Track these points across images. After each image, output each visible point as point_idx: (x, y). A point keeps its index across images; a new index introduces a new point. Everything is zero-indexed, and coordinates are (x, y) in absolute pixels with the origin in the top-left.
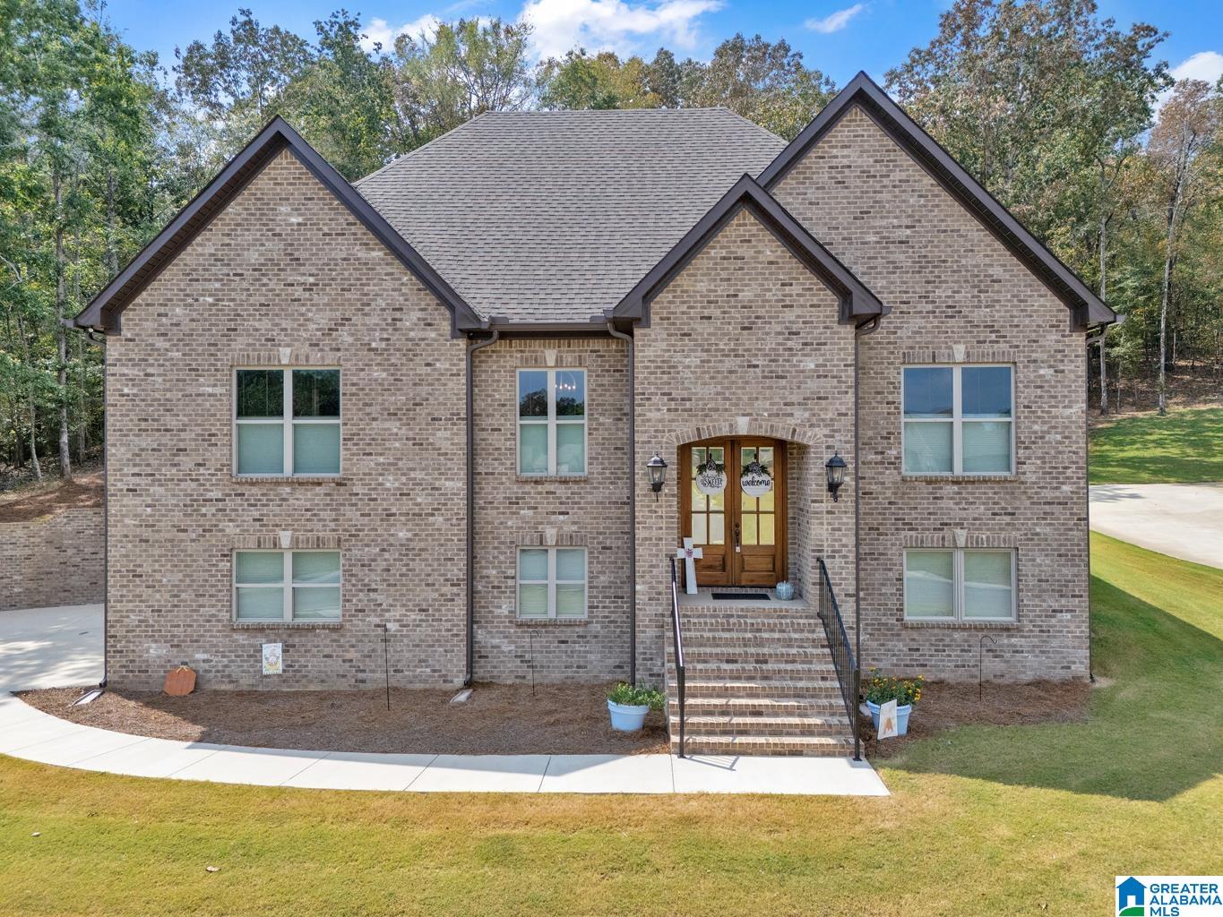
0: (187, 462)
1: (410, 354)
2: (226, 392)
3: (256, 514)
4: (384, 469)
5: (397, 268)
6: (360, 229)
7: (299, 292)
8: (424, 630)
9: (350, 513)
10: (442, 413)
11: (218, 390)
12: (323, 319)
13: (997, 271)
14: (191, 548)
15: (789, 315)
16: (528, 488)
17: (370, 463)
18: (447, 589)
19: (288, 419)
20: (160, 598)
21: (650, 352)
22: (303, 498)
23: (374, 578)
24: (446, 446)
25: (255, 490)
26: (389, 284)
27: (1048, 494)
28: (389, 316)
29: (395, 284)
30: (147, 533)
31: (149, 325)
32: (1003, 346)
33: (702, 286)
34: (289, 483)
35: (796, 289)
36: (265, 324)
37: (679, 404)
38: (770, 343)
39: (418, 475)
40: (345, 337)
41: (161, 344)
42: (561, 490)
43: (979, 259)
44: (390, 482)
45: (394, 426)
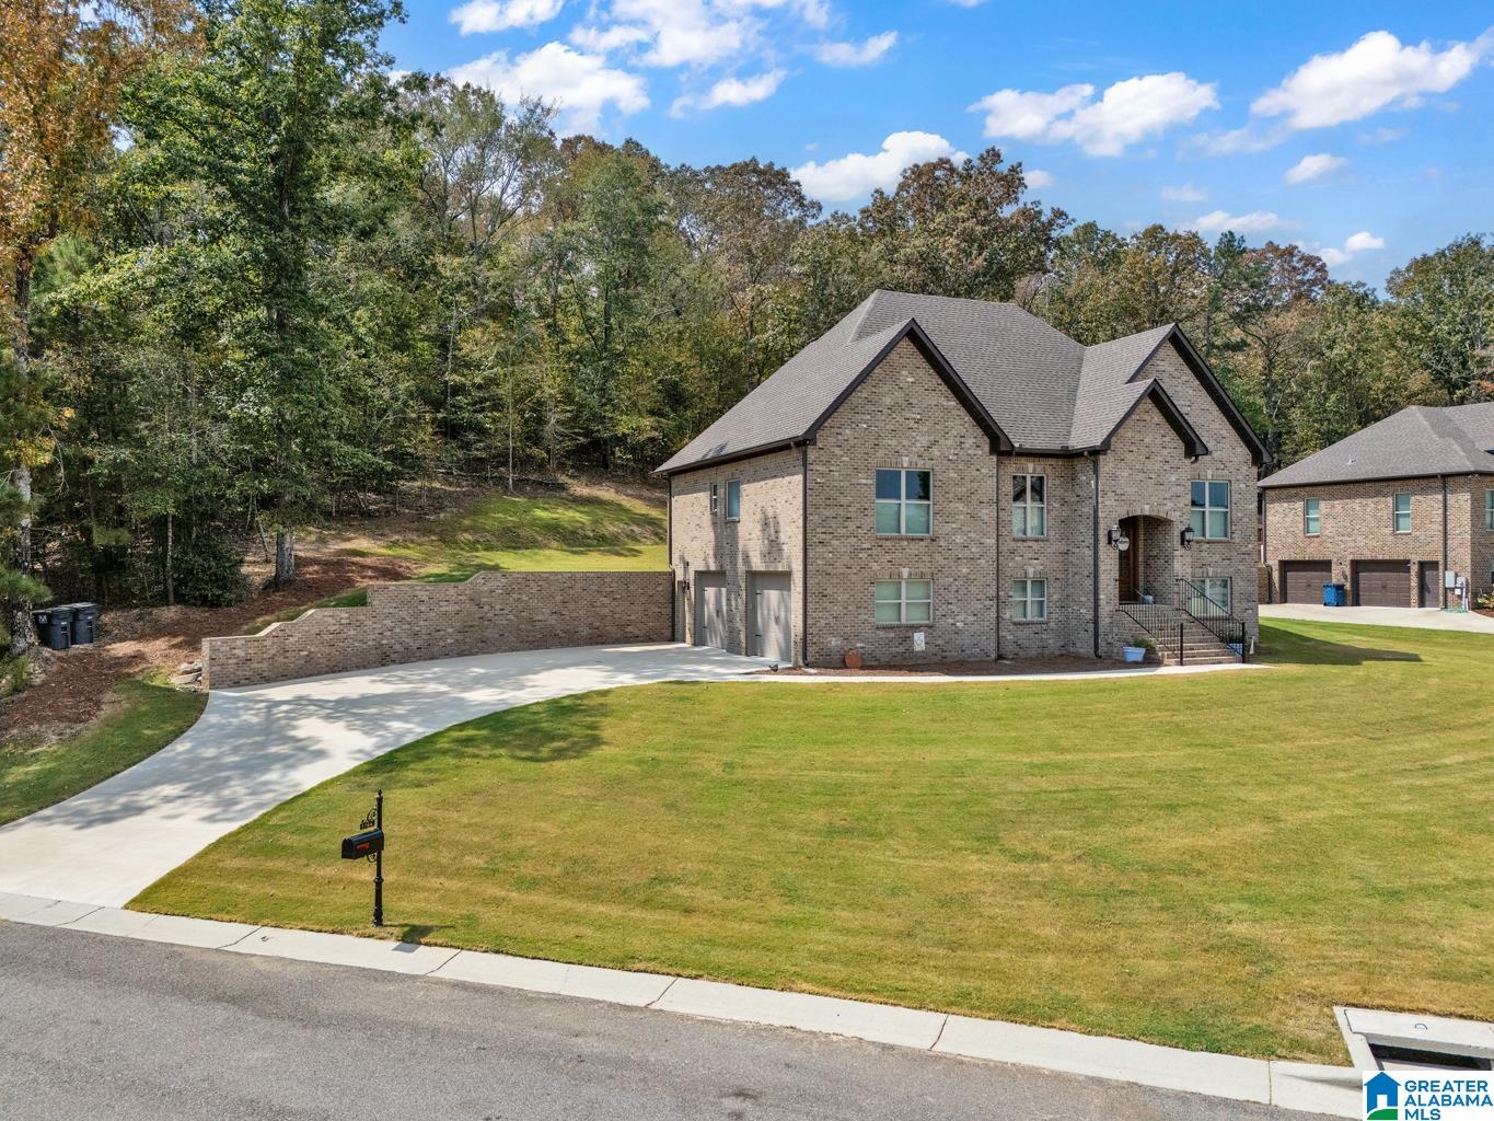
0: (852, 525)
1: (969, 463)
2: (868, 481)
3: (889, 558)
4: (955, 531)
5: (963, 412)
6: (944, 388)
7: (912, 424)
8: (976, 626)
9: (938, 557)
10: (985, 500)
11: (870, 482)
12: (924, 441)
13: (1224, 432)
14: (854, 578)
15: (1165, 452)
16: (1019, 544)
17: (948, 527)
18: (987, 603)
19: (903, 501)
20: (837, 610)
21: (1106, 468)
22: (914, 548)
23: (950, 597)
24: (986, 518)
25: (888, 543)
26: (958, 422)
27: (1243, 549)
28: (958, 440)
29: (962, 422)
30: (829, 570)
31: (832, 440)
32: (1226, 472)
33: (1129, 435)
34: (907, 539)
35: (1167, 439)
36: (894, 443)
37: (1119, 497)
38: (1157, 466)
39: (973, 535)
40: (935, 452)
41: (838, 451)
42: (1035, 546)
43: (1217, 426)
44: (959, 539)
45: (960, 506)
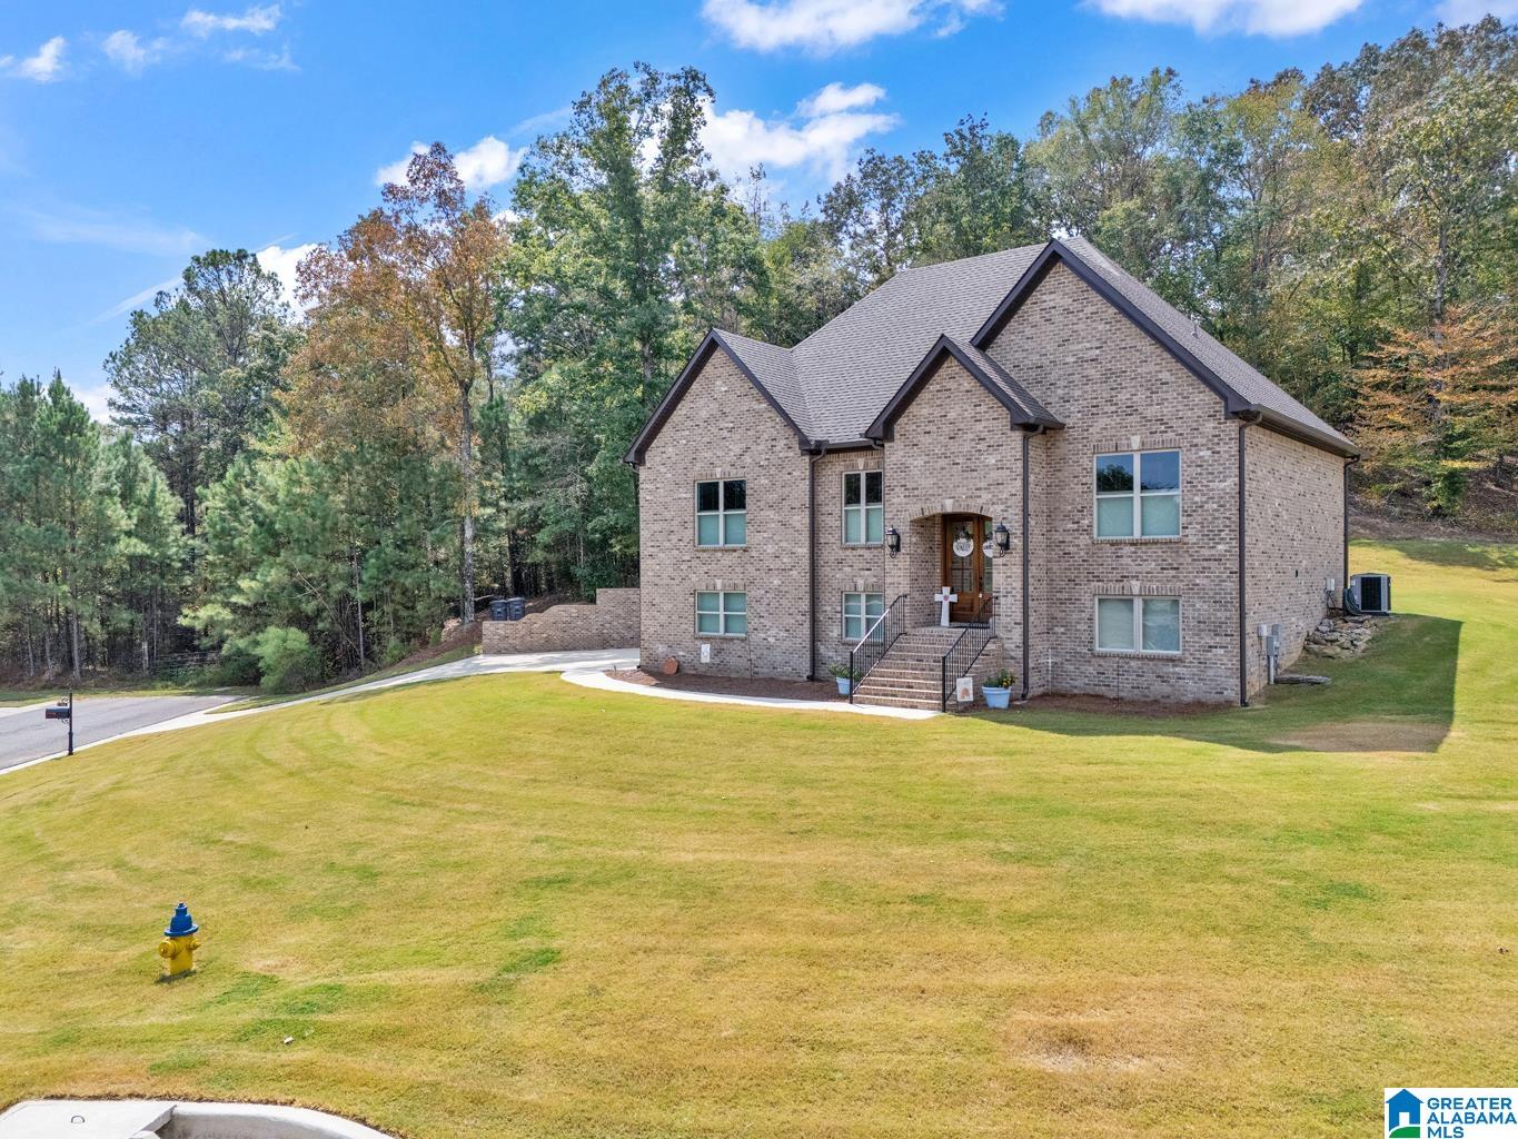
0: (674, 538)
1: (781, 467)
2: (690, 497)
3: (705, 569)
4: (767, 541)
5: (774, 414)
6: (755, 391)
7: (725, 433)
8: (787, 644)
9: (751, 569)
10: (797, 505)
11: (689, 495)
12: (737, 449)
13: (1165, 376)
14: (677, 589)
16: (848, 552)
17: (759, 537)
18: (799, 617)
19: (721, 512)
20: (663, 618)
21: (894, 458)
22: (728, 559)
23: (761, 609)
24: (798, 526)
25: (705, 555)
26: (769, 424)
27: (1206, 552)
28: (769, 444)
29: (772, 424)
30: (657, 580)
31: (658, 459)
32: (1171, 435)
33: (925, 412)
34: (721, 550)
36: (708, 455)
37: (911, 492)
39: (784, 544)
40: (747, 459)
41: (663, 469)
42: (867, 554)
43: (1151, 367)
44: (770, 549)
45: (771, 513)
